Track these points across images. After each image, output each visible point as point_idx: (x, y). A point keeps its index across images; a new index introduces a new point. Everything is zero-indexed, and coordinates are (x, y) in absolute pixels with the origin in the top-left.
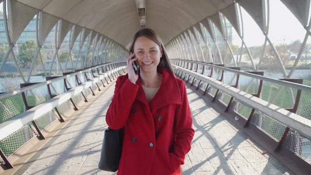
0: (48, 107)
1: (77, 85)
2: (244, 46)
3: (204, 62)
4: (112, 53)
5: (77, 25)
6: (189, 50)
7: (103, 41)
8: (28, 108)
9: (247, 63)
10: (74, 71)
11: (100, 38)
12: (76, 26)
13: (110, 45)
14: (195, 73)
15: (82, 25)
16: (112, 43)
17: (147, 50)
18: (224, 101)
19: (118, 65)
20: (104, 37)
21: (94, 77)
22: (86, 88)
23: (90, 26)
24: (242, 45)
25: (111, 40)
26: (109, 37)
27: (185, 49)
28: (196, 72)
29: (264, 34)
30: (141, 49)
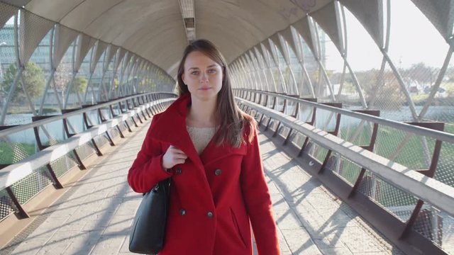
2: (347, 71)
3: (285, 94)
4: (147, 80)
5: (100, 41)
6: (262, 75)
7: (134, 62)
9: (347, 96)
12: (99, 43)
13: (144, 68)
14: (272, 111)
15: (108, 40)
16: (148, 65)
17: (203, 69)
19: (155, 97)
20: (137, 56)
21: (123, 112)
22: (112, 127)
23: (118, 42)
24: (345, 69)
25: (146, 61)
26: (143, 56)
27: (256, 74)
28: (273, 108)
29: (342, 56)
30: (195, 69)
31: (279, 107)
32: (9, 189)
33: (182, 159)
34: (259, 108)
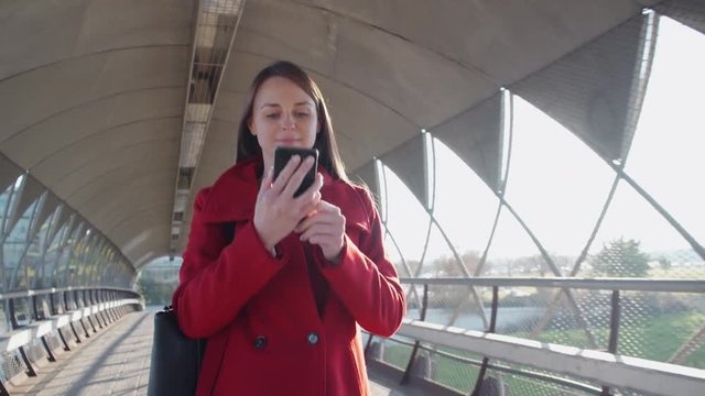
11: (78, 226)
29: (497, 194)
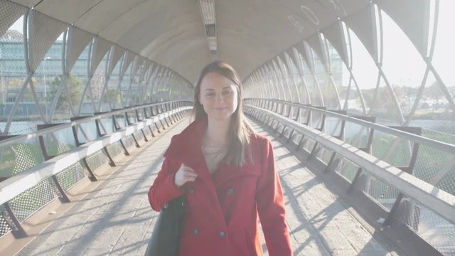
0: (72, 159)
1: (114, 131)
3: (309, 105)
8: (48, 158)
10: (110, 110)
14: (287, 119)
18: (323, 159)
22: (126, 135)
28: (296, 120)
30: (211, 90)
31: (302, 119)
32: (54, 177)
33: (192, 177)
34: (280, 118)
